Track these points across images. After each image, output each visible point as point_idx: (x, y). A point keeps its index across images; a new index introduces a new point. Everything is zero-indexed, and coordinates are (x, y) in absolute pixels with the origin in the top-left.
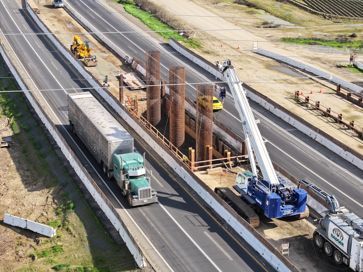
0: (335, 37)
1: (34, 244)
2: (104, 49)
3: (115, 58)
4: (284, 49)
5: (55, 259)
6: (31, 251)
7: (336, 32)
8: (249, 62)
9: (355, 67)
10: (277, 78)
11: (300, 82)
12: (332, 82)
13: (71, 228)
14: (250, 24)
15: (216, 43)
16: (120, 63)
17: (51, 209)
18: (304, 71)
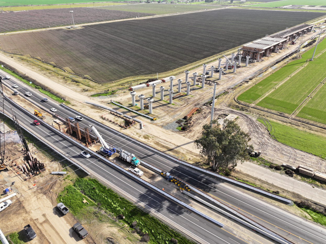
0: (104, 91)
1: (63, 177)
2: (44, 111)
3: (49, 114)
4: (93, 100)
5: (70, 179)
6: (63, 179)
7: (104, 89)
8: (86, 107)
9: (112, 103)
10: (95, 111)
11: (101, 111)
12: (108, 110)
13: (69, 170)
14: (80, 91)
15: (74, 101)
16: (52, 116)
17: (61, 167)
18: (101, 107)
